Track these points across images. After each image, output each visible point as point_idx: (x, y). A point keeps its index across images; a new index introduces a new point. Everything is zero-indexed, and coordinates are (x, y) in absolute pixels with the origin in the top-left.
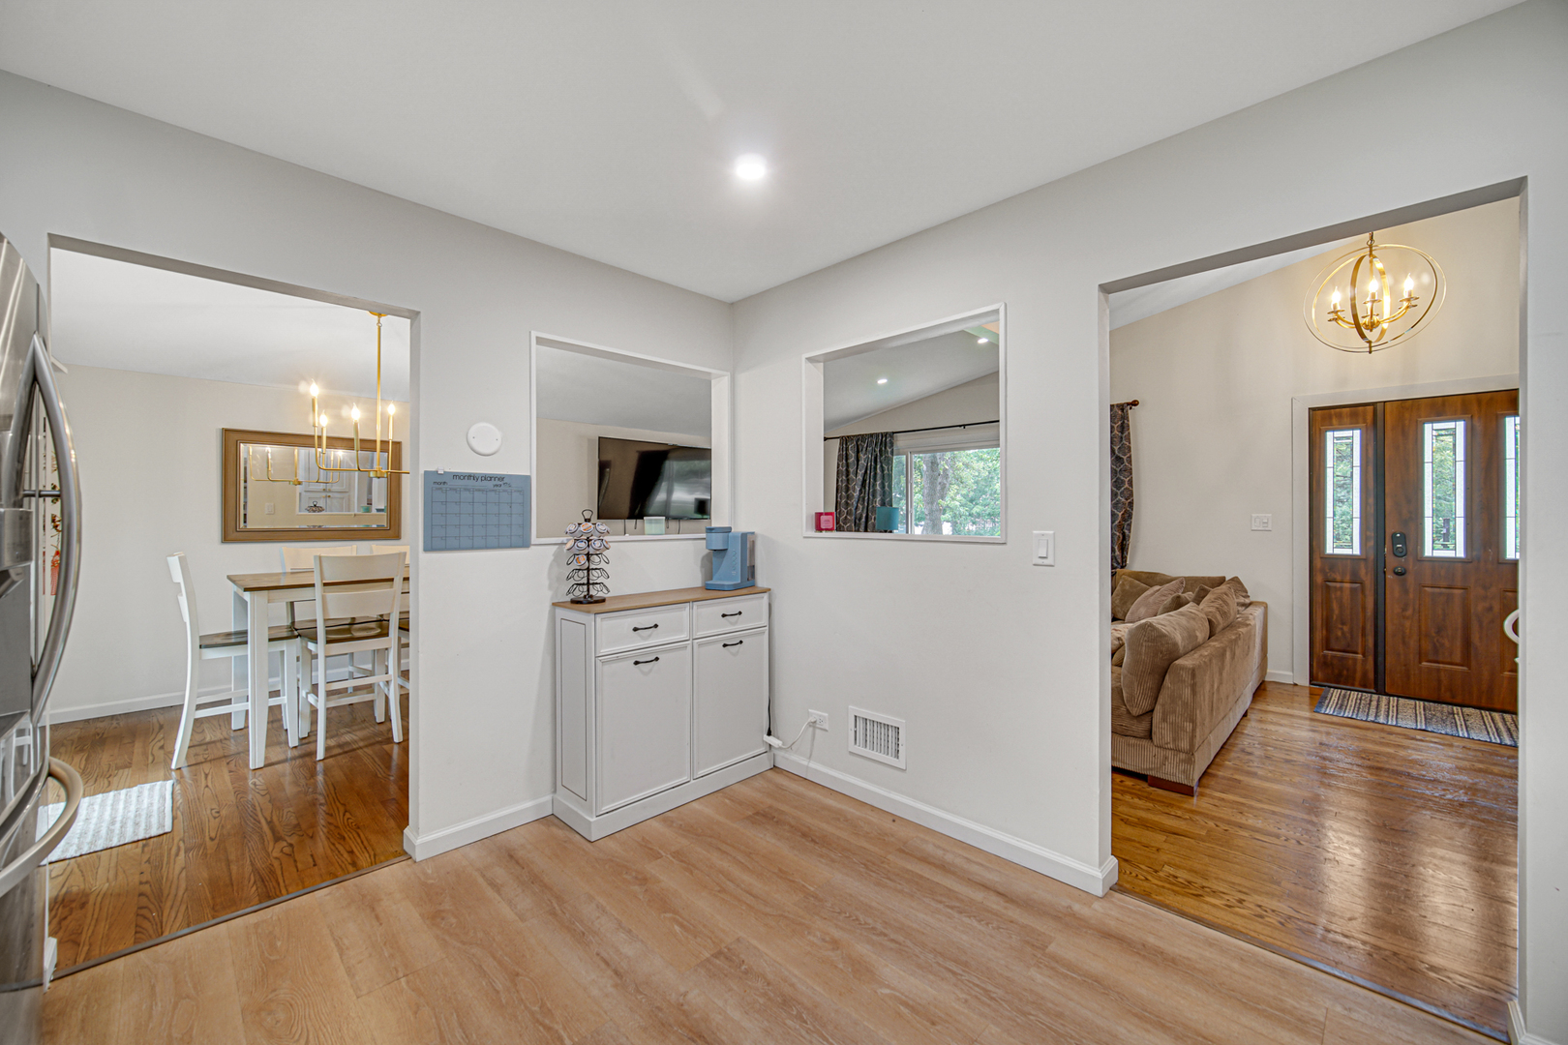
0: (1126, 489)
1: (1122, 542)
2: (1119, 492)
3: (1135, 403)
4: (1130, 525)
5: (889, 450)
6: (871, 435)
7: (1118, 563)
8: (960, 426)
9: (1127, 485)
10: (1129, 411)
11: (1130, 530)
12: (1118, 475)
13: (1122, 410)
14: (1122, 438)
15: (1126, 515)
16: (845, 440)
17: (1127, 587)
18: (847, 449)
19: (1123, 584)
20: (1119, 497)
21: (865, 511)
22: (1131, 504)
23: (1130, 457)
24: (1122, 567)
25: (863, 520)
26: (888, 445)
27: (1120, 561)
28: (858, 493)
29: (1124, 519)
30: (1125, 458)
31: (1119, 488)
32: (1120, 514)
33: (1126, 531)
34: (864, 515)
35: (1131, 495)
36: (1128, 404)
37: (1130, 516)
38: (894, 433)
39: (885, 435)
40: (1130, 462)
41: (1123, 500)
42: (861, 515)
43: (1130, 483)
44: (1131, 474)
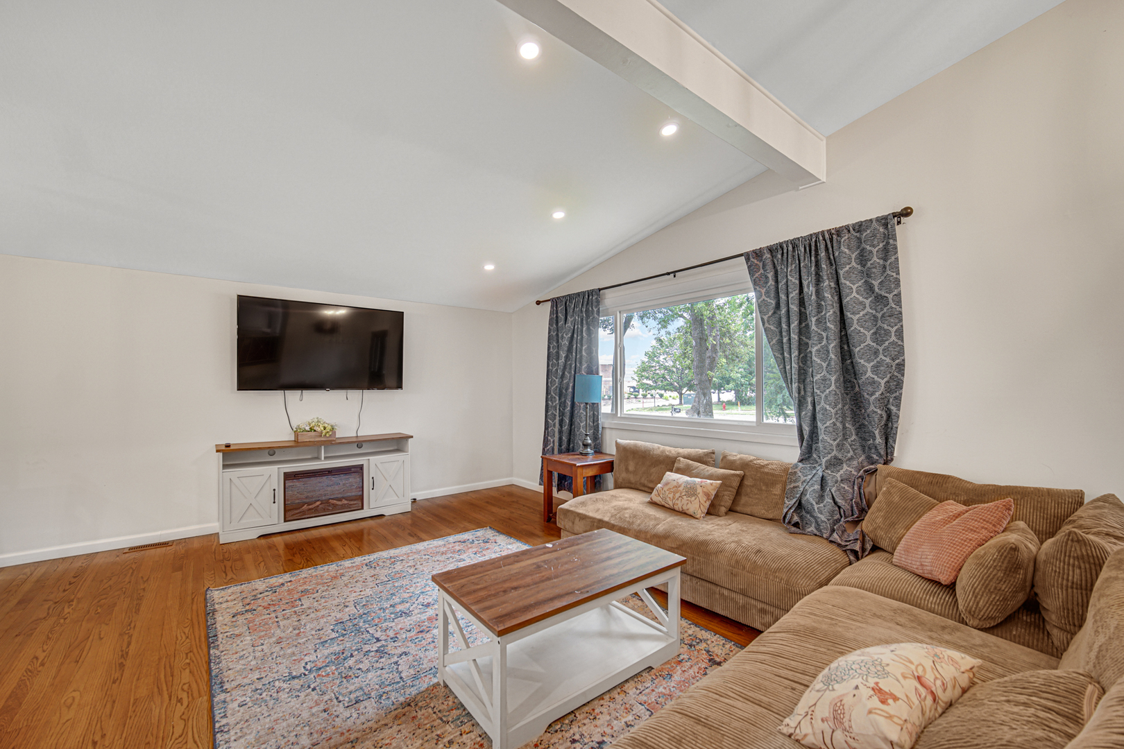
0: (893, 343)
1: (886, 425)
2: (881, 349)
3: (907, 212)
4: (898, 399)
5: (595, 310)
6: (578, 294)
7: (881, 456)
8: (668, 274)
9: (893, 338)
10: (897, 227)
11: (898, 406)
12: (879, 323)
13: (886, 225)
14: (884, 267)
15: (893, 384)
16: (555, 302)
17: (896, 499)
18: (557, 313)
19: (889, 492)
20: (881, 356)
21: (572, 380)
22: (901, 367)
23: (899, 295)
24: (886, 463)
25: (570, 390)
26: (595, 304)
27: (883, 452)
28: (563, 360)
29: (889, 390)
30: (890, 296)
31: (880, 343)
32: (883, 382)
33: (894, 409)
34: (571, 385)
35: (901, 352)
36: (894, 215)
37: (899, 385)
38: (600, 290)
39: (591, 293)
40: (899, 303)
41: (888, 360)
42: (568, 384)
43: (900, 334)
44: (901, 320)
